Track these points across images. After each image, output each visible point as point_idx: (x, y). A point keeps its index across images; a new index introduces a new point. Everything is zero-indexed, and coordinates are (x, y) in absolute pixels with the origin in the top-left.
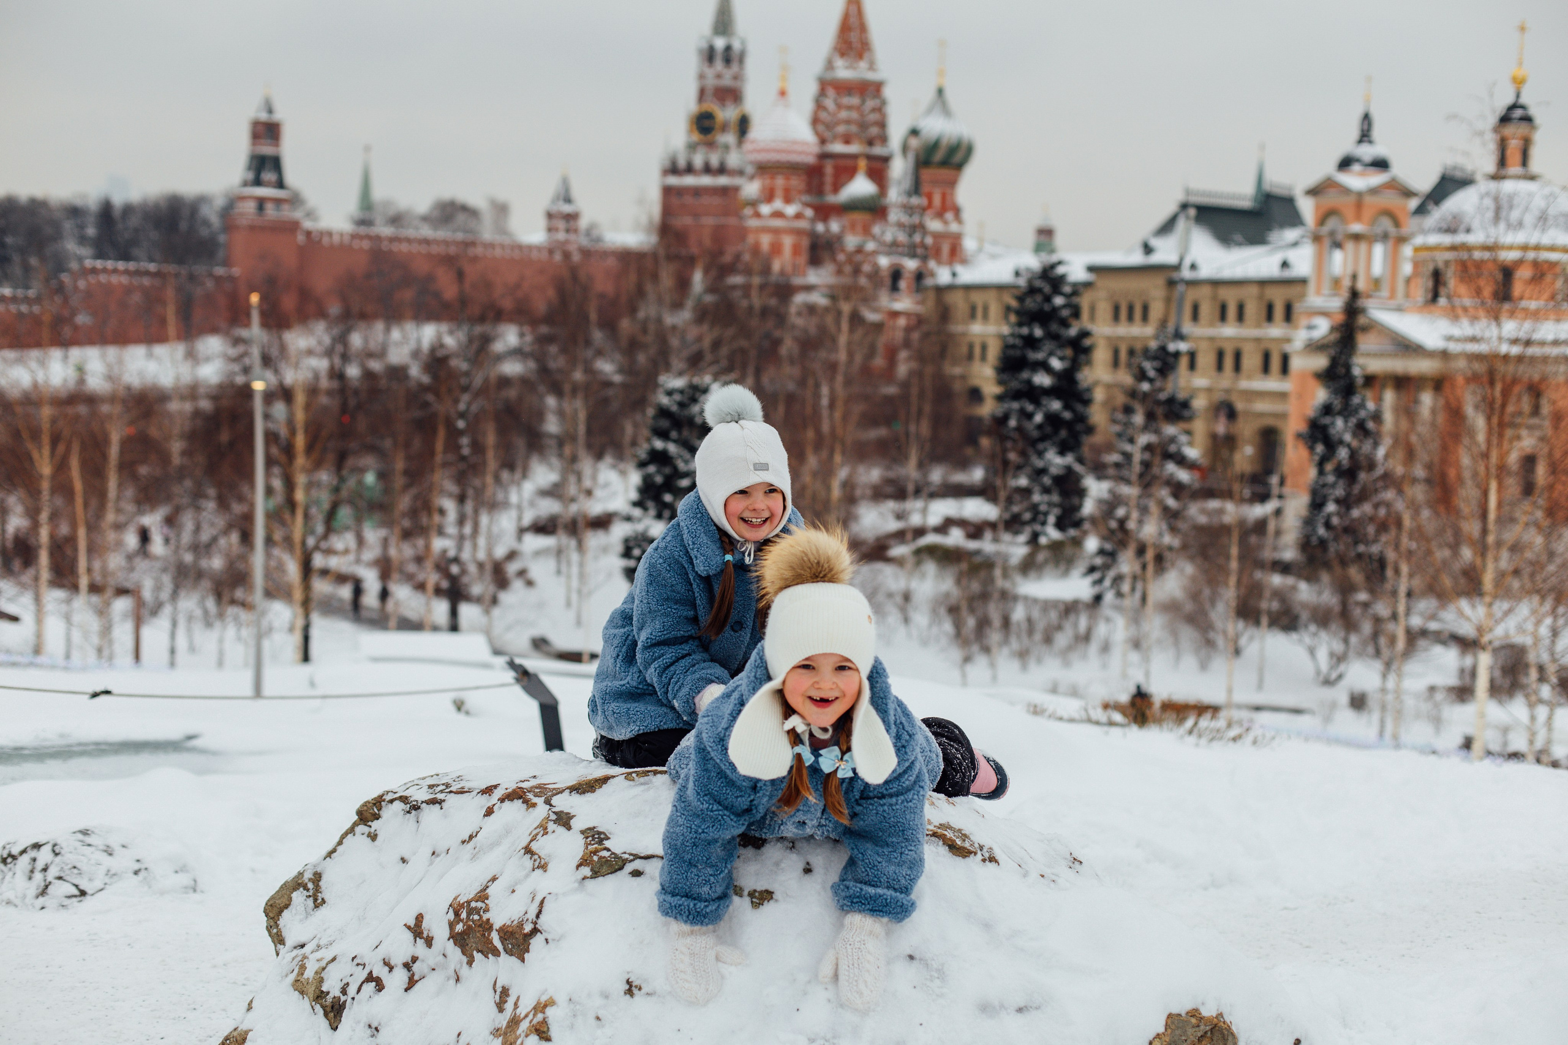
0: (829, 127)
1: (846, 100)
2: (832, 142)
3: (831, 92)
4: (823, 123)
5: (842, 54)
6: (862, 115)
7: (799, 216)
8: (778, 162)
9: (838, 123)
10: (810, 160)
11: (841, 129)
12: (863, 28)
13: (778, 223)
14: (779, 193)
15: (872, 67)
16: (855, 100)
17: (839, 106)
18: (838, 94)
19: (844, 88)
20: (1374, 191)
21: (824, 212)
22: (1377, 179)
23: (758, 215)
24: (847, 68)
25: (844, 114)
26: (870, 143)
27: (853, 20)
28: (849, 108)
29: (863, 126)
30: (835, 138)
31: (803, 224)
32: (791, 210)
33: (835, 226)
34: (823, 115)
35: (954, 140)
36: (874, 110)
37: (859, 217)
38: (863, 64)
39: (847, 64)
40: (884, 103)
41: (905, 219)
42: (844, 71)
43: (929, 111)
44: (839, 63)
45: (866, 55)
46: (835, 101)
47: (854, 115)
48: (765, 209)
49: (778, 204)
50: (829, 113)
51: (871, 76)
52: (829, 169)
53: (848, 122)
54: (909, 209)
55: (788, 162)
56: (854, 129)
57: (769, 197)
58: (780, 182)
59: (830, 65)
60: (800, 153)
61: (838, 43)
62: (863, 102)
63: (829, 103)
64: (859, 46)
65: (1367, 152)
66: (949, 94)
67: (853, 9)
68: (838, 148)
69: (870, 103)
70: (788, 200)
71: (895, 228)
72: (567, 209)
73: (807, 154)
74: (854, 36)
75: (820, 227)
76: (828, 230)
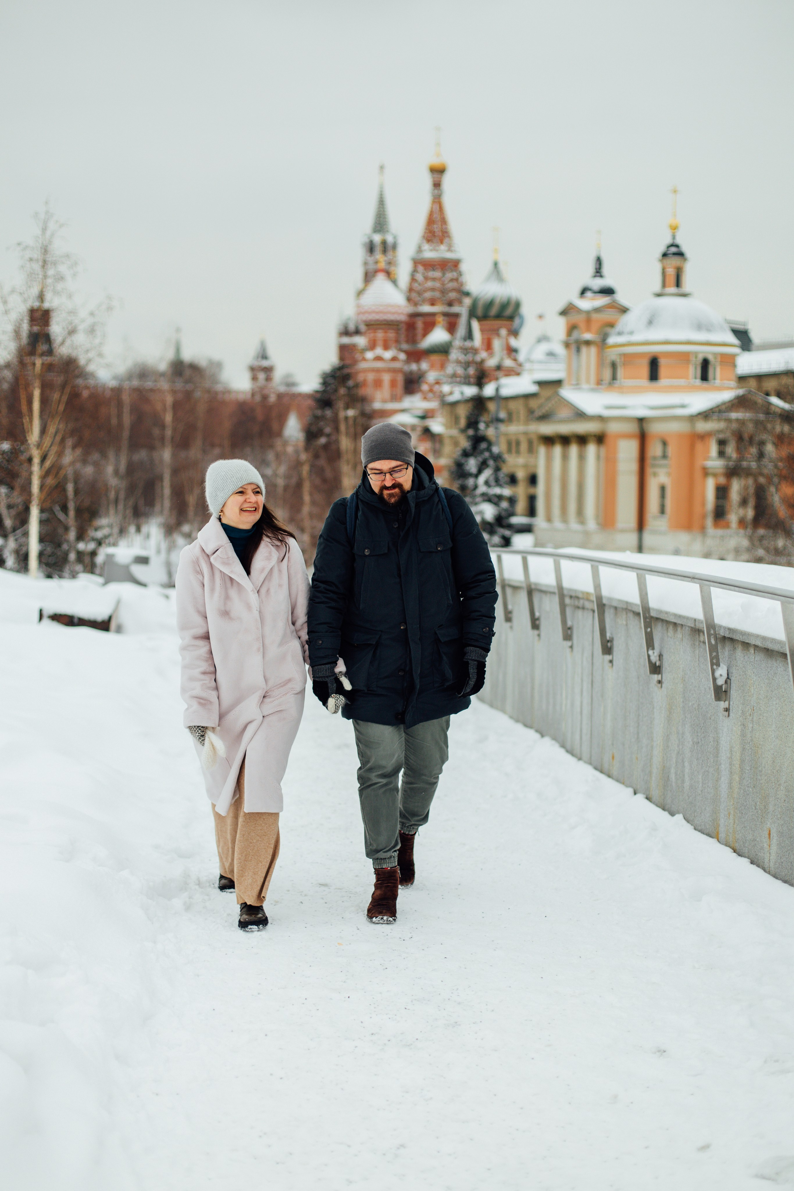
0: (419, 293)
1: (431, 274)
2: (421, 305)
3: (421, 268)
4: (415, 291)
5: (429, 241)
6: (443, 284)
7: (394, 359)
8: (378, 320)
9: (426, 290)
10: (403, 318)
11: (428, 295)
12: (444, 221)
13: (379, 365)
14: (380, 343)
15: (450, 249)
16: (437, 274)
17: (426, 278)
18: (425, 269)
19: (429, 265)
20: (597, 310)
21: (415, 356)
22: (602, 301)
23: (364, 359)
24: (431, 250)
25: (430, 284)
26: (450, 304)
27: (436, 216)
28: (434, 279)
29: (443, 292)
30: (424, 301)
31: (397, 365)
32: (388, 355)
33: (424, 365)
34: (416, 285)
35: (505, 300)
36: (452, 280)
37: (435, 358)
38: (443, 247)
39: (431, 248)
40: (460, 274)
41: (462, 357)
42: (430, 253)
43: (488, 279)
44: (426, 247)
45: (446, 240)
46: (423, 274)
47: (437, 285)
48: (369, 355)
49: (379, 351)
50: (419, 284)
51: (449, 255)
52: (420, 324)
53: (433, 289)
54: (465, 351)
55: (385, 320)
56: (437, 294)
57: (372, 346)
58: (380, 335)
59: (420, 250)
60: (393, 313)
61: (425, 232)
62: (444, 274)
63: (419, 277)
64: (441, 234)
65: (598, 283)
66: (502, 266)
67: (437, 207)
68: (426, 308)
69: (449, 275)
70: (386, 348)
71: (455, 364)
72: (265, 363)
73: (399, 314)
74: (436, 228)
75: (414, 367)
76: (419, 370)
